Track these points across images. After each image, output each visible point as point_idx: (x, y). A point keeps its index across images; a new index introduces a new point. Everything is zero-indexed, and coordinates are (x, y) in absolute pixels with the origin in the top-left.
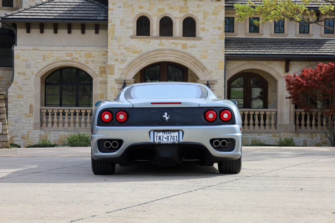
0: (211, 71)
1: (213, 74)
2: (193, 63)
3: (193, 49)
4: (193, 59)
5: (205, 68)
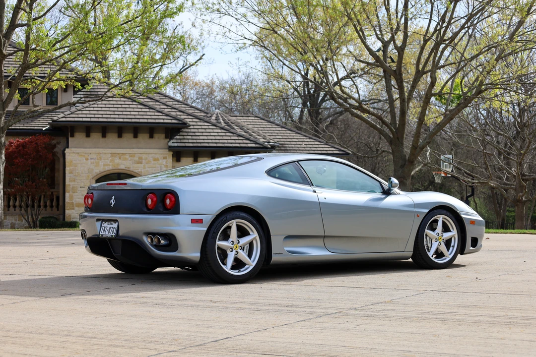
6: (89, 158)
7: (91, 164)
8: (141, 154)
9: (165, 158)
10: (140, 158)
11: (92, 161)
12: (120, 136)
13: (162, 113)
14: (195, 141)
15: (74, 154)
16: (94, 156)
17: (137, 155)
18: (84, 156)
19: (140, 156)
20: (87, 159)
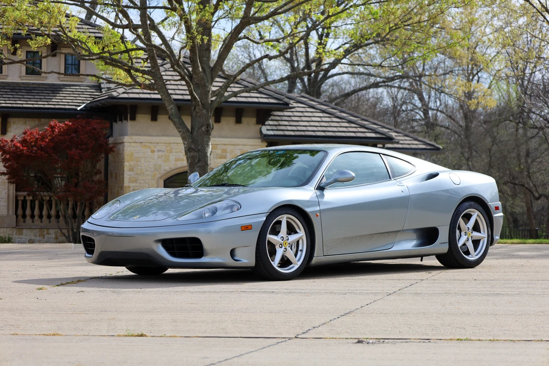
6: (156, 150)
7: (159, 157)
8: (225, 145)
10: (224, 151)
11: (160, 153)
14: (294, 128)
15: (136, 144)
16: (162, 147)
17: (219, 147)
18: (149, 147)
19: (224, 147)
20: (153, 152)
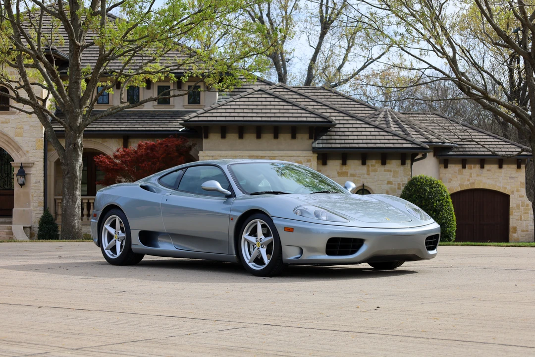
0: (28, 152)
1: (30, 155)
2: (6, 143)
3: (6, 125)
4: (5, 137)
5: (20, 148)
9: (309, 161)
12: (259, 137)
13: (306, 110)
14: (342, 141)
15: (209, 157)
